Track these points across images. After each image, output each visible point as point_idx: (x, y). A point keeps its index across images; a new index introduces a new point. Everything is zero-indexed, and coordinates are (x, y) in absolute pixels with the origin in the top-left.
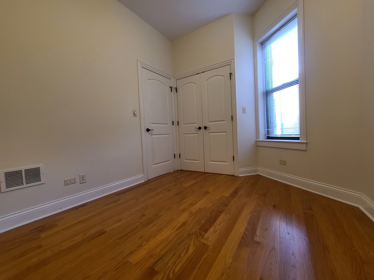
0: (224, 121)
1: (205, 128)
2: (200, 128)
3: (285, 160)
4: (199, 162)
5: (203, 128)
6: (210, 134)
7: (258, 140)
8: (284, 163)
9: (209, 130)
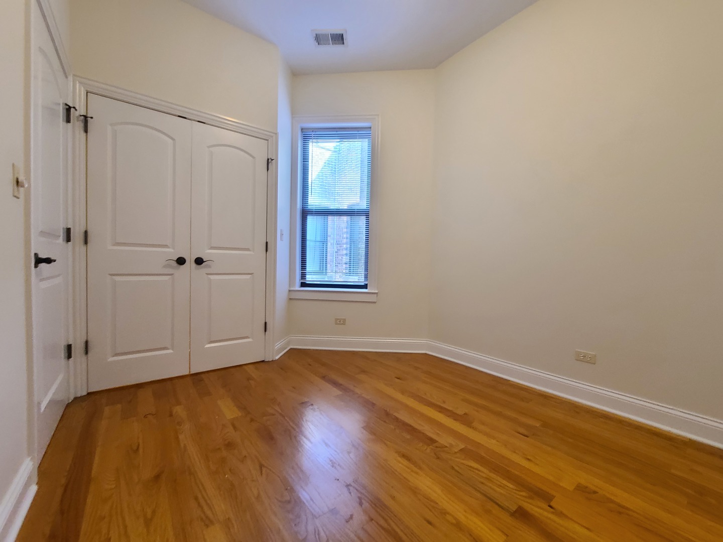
0: (248, 250)
1: (199, 261)
2: (181, 261)
3: (344, 318)
4: (170, 351)
5: (190, 263)
6: (212, 277)
7: (292, 289)
8: (341, 322)
9: (209, 267)
